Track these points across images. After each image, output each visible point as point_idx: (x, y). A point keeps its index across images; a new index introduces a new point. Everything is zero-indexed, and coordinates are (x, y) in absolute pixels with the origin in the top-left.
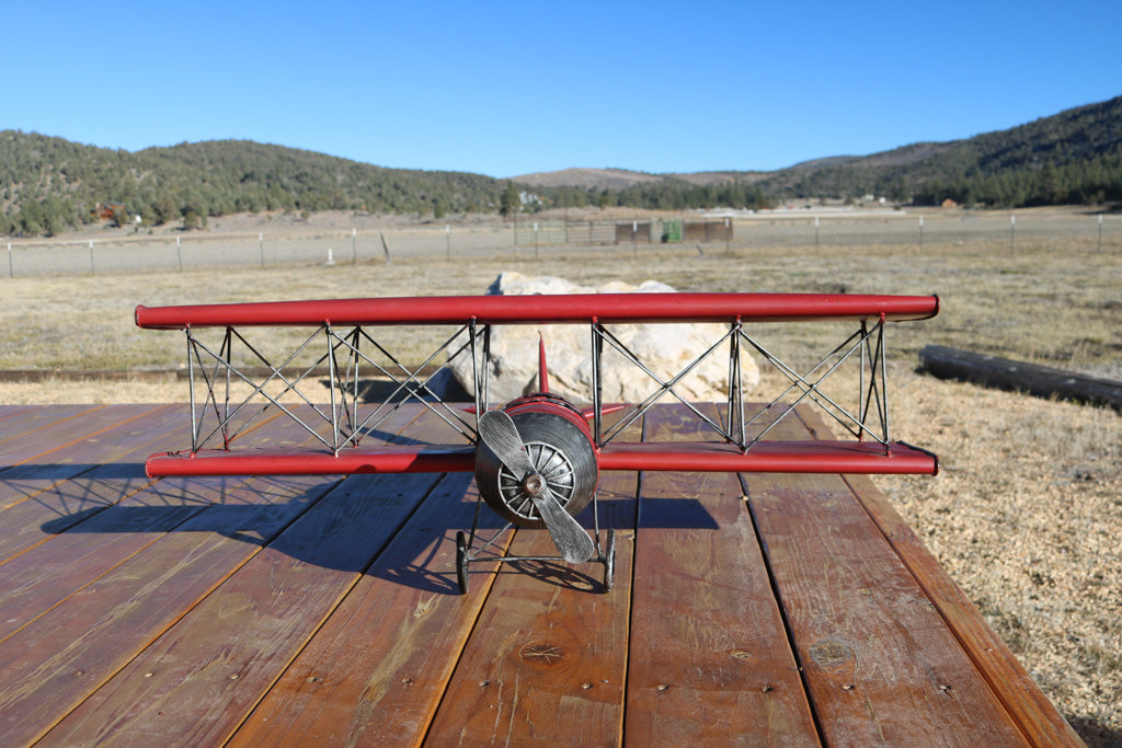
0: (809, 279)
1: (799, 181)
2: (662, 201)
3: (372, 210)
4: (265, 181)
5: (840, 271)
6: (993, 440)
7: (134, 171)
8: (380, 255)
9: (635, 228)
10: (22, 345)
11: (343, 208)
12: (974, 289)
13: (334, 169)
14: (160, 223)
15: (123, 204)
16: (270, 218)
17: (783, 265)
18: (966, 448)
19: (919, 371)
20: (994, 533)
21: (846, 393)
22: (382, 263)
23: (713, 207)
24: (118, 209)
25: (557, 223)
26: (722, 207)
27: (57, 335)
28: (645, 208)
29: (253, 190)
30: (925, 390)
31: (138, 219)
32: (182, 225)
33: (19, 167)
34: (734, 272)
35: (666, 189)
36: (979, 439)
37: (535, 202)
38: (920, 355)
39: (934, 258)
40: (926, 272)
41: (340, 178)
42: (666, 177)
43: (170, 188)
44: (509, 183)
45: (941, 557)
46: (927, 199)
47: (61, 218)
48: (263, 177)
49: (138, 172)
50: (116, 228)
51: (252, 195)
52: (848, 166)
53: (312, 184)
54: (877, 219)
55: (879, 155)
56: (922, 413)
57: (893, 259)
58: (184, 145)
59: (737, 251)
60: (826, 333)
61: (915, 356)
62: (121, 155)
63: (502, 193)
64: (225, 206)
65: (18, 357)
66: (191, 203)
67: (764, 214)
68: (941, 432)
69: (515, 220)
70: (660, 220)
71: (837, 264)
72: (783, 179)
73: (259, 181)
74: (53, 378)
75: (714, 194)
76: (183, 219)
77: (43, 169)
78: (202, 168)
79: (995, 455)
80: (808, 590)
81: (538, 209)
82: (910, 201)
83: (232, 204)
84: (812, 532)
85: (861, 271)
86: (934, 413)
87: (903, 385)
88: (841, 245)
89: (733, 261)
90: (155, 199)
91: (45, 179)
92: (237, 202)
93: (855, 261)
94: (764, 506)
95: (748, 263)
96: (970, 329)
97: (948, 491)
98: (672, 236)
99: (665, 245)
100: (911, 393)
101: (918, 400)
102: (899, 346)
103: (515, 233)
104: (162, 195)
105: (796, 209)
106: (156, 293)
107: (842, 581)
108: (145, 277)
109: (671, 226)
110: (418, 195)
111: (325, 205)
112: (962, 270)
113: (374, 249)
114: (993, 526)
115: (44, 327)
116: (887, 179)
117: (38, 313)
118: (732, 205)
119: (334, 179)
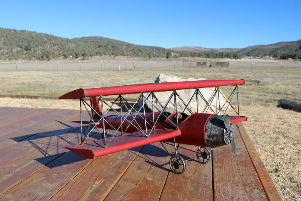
0: (249, 79)
1: (248, 51)
2: (210, 56)
3: (132, 56)
4: (104, 47)
5: (258, 77)
6: (298, 128)
7: (70, 44)
8: (133, 68)
9: (202, 63)
10: (35, 89)
11: (124, 55)
12: (296, 83)
13: (122, 45)
14: (77, 58)
15: (67, 52)
16: (105, 57)
17: (242, 74)
18: (290, 130)
19: (278, 106)
20: (296, 156)
21: (256, 112)
22: (133, 70)
23: (224, 58)
24: (66, 54)
25: (181, 61)
26: (226, 58)
27: (45, 86)
28: (206, 58)
29: (101, 50)
30: (279, 112)
31: (71, 56)
32: (82, 59)
33: (42, 42)
34: (228, 76)
35: (211, 53)
36: (294, 127)
37: (176, 55)
38: (278, 101)
39: (285, 74)
40: (282, 78)
41: (124, 47)
42: (212, 49)
43: (80, 49)
44: (169, 50)
45: (280, 163)
46: (284, 58)
47: (52, 56)
48: (104, 46)
49: (72, 44)
50: (65, 59)
51: (101, 51)
52: (262, 48)
53: (116, 49)
54: (270, 63)
55: (271, 45)
56: (278, 119)
57: (273, 74)
58: (84, 38)
59: (230, 70)
60: (252, 94)
61: (277, 102)
62: (67, 40)
63: (167, 52)
64: (94, 54)
65: (34, 92)
66: (85, 53)
67: (238, 60)
68: (283, 125)
69: (170, 60)
70: (209, 61)
71: (257, 75)
72: (244, 51)
73: (103, 47)
74: (41, 98)
75: (224, 55)
76: (82, 57)
77: (47, 43)
78: (88, 44)
79: (299, 132)
80: (224, 185)
81: (176, 57)
82: (279, 58)
83: (96, 53)
84: (230, 163)
85: (264, 77)
86: (281, 119)
87: (273, 110)
88: (259, 69)
89: (228, 73)
90: (75, 51)
91: (48, 46)
92: (97, 53)
93: (262, 74)
94: (217, 152)
95: (232, 74)
96: (294, 94)
97: (283, 143)
98: (212, 66)
99: (210, 68)
100: (275, 113)
101: (277, 115)
102: (273, 99)
103: (170, 63)
104: (77, 51)
105: (247, 59)
106: (73, 76)
107: (236, 183)
108: (71, 72)
109: (212, 63)
110: (145, 52)
111: (120, 54)
112: (292, 78)
113: (132, 66)
114: (296, 154)
115: (42, 84)
116: (273, 52)
117: (42, 80)
118: (229, 58)
119: (123, 48)
